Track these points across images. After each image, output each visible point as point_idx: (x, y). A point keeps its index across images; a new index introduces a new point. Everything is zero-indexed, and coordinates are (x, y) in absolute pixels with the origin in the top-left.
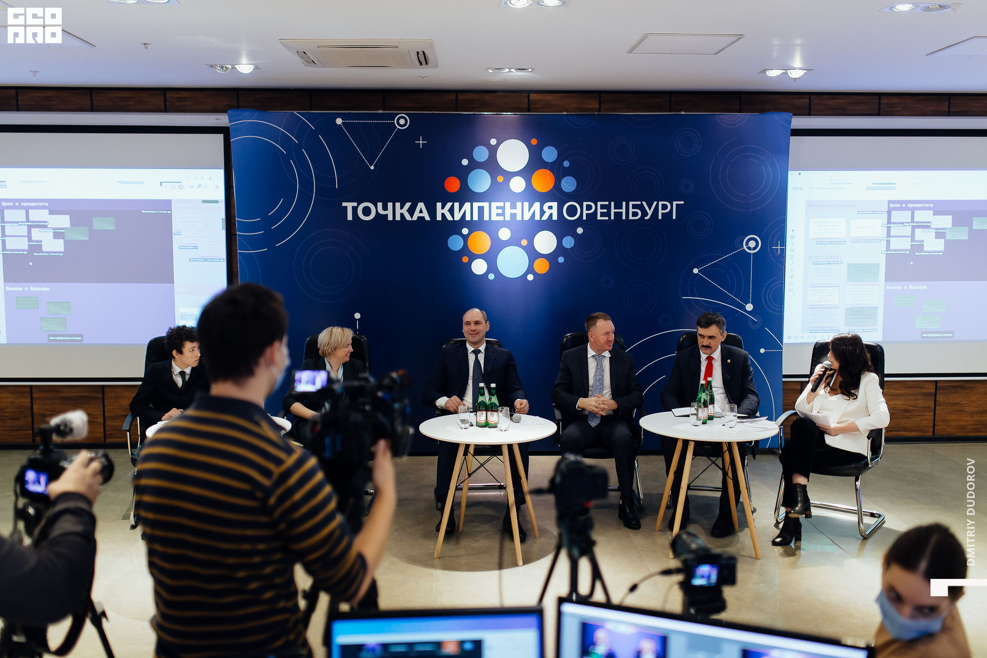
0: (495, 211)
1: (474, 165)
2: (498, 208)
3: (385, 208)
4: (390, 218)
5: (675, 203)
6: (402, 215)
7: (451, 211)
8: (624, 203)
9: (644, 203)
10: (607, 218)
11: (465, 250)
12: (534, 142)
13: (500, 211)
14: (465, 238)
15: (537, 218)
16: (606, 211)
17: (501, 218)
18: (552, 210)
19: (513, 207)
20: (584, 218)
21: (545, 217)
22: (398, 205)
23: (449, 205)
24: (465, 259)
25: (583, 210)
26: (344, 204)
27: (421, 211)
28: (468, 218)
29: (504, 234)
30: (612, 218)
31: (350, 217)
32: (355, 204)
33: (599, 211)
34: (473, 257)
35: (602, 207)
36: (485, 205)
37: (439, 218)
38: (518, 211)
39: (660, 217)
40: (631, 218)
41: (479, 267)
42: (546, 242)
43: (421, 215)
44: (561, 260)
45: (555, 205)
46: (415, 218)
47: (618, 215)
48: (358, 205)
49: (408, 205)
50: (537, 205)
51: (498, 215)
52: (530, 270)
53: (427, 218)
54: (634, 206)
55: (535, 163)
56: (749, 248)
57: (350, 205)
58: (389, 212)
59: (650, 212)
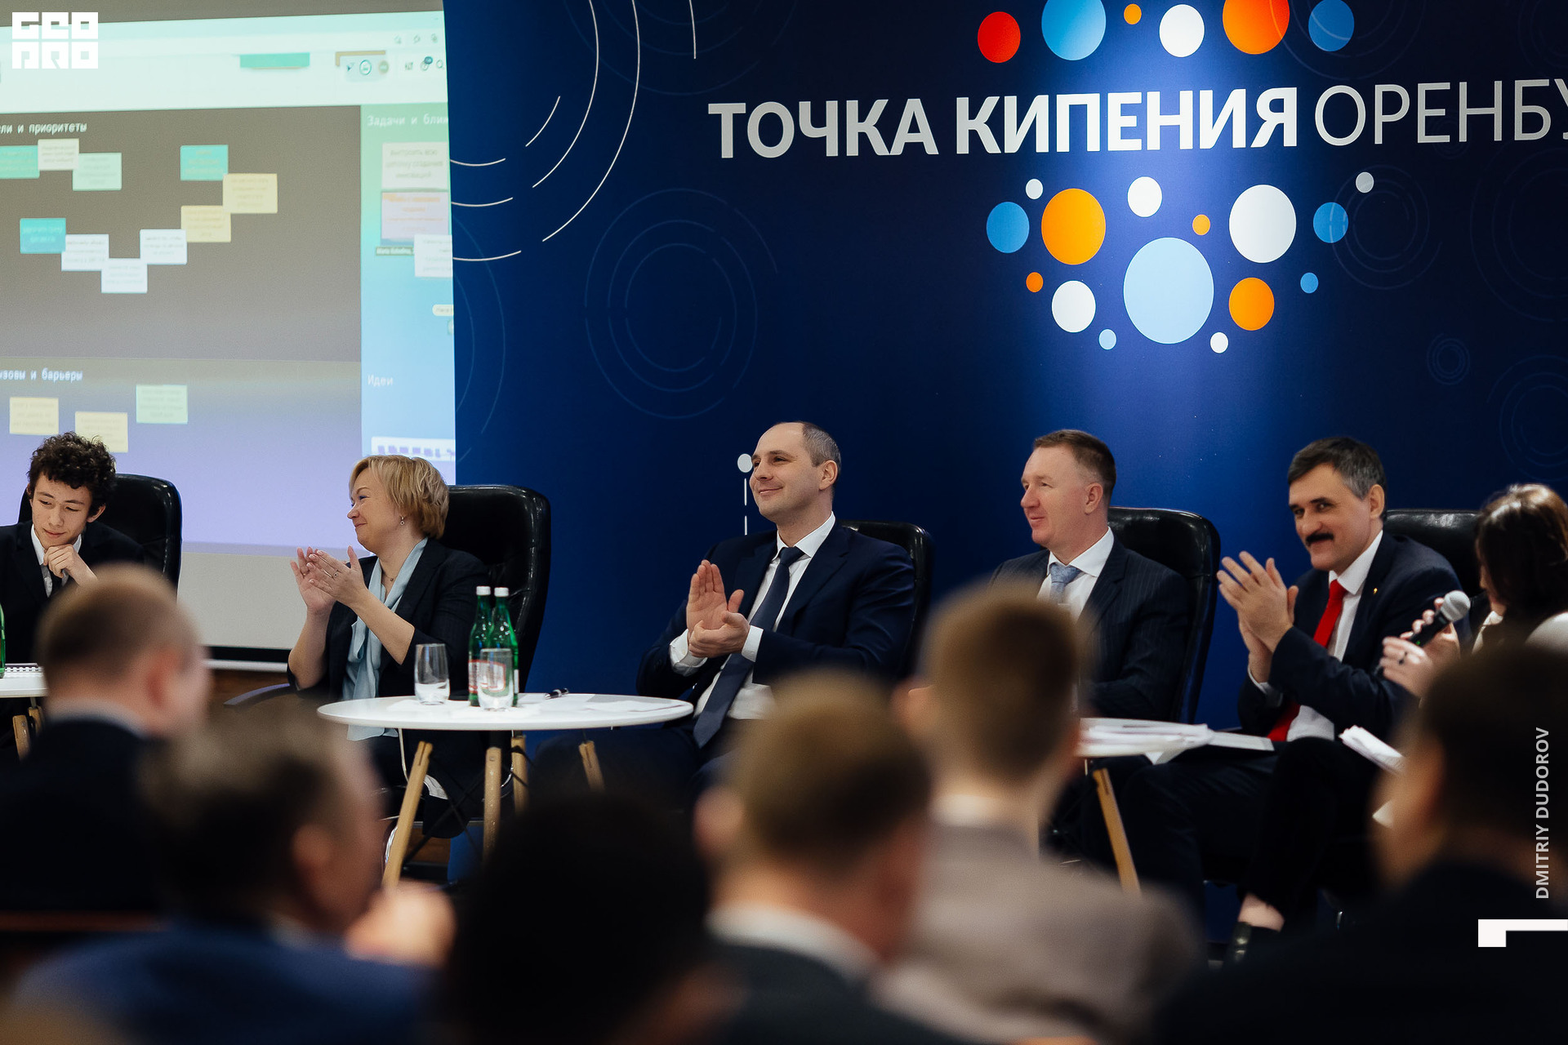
0: (1117, 121)
2: (1126, 110)
3: (819, 120)
4: (832, 150)
6: (863, 138)
7: (996, 123)
8: (1498, 85)
9: (1559, 83)
10: (1446, 139)
11: (1035, 253)
13: (1131, 121)
14: (1035, 210)
15: (1239, 141)
16: (1441, 112)
17: (1134, 145)
18: (1280, 113)
19: (1170, 106)
20: (1378, 139)
21: (1262, 139)
22: (852, 106)
23: (990, 103)
24: (1035, 282)
25: (1376, 113)
26: (713, 109)
27: (914, 128)
28: (1042, 146)
29: (1145, 197)
30: (1463, 137)
31: (727, 151)
32: (741, 108)
33: (1423, 113)
34: (1057, 274)
35: (1433, 100)
36: (1091, 101)
37: (963, 147)
38: (1183, 120)
40: (1519, 135)
41: (1073, 308)
42: (1264, 222)
43: (914, 138)
44: (1309, 283)
45: (1289, 95)
46: (897, 149)
47: (1481, 126)
48: (750, 110)
49: (879, 106)
50: (1237, 99)
51: (1126, 133)
52: (1219, 318)
53: (931, 149)
54: (1530, 96)
57: (726, 111)
58: (830, 132)
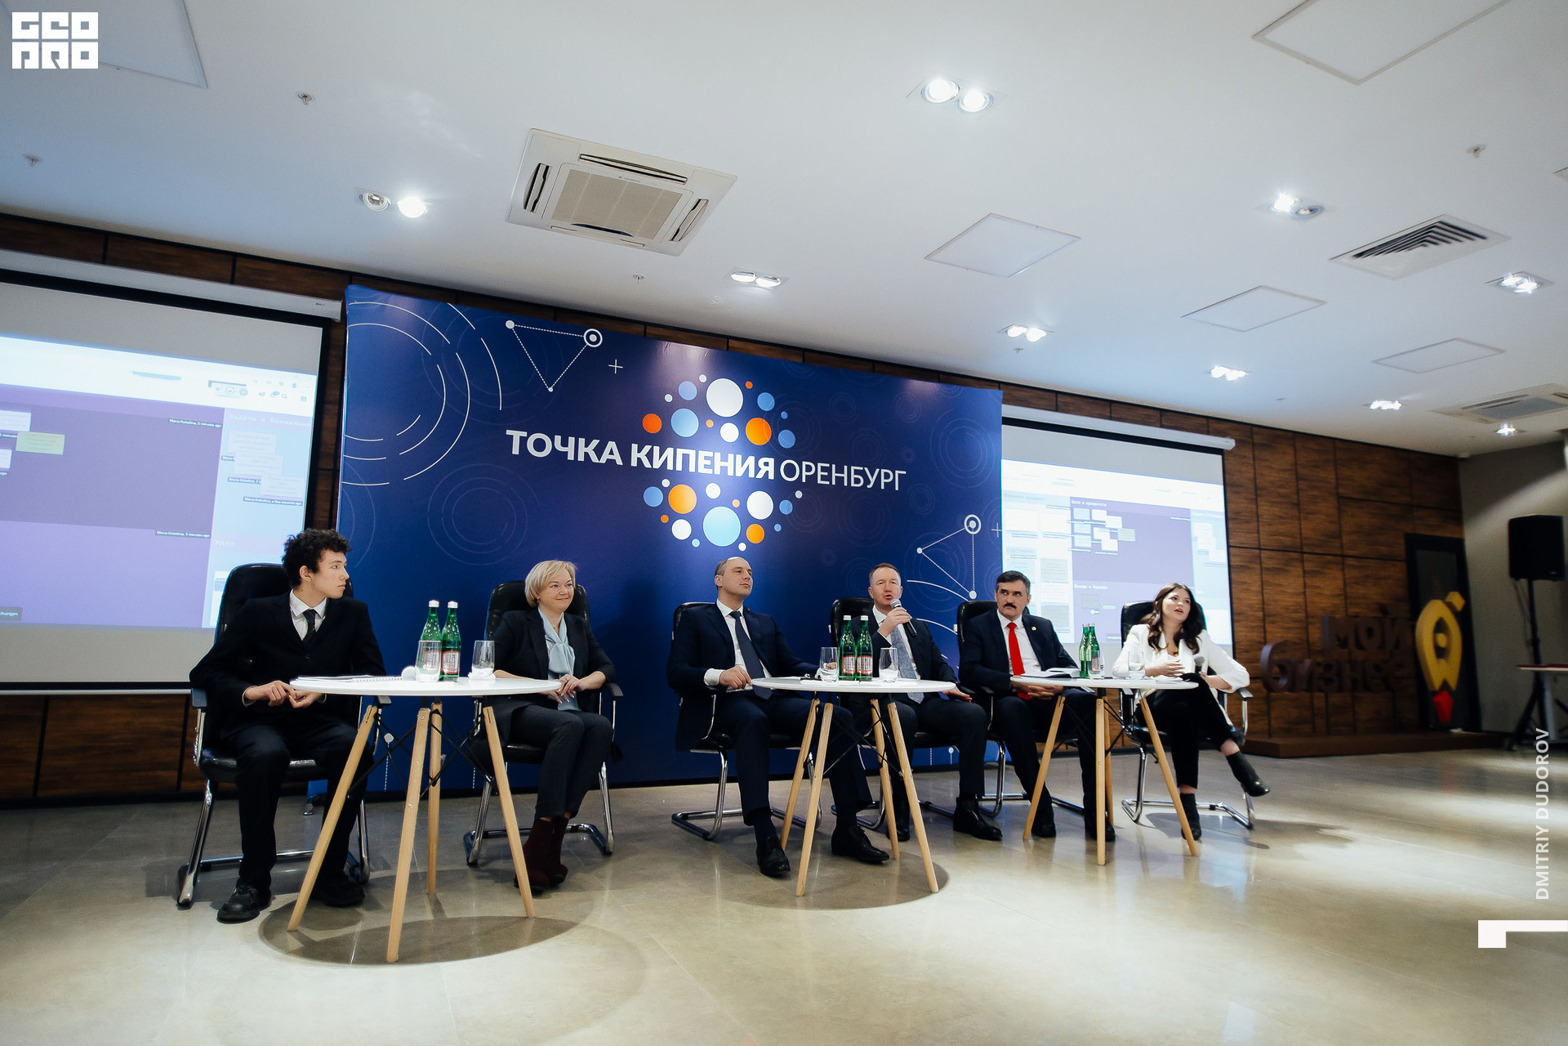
0: (702, 462)
1: (679, 403)
2: (706, 458)
3: (565, 443)
4: (571, 457)
5: (897, 472)
6: (586, 454)
7: (650, 456)
8: (846, 467)
9: (866, 469)
10: (828, 483)
11: (665, 507)
12: (749, 385)
13: (708, 462)
14: (666, 491)
15: (751, 474)
16: (826, 474)
17: (709, 471)
18: (767, 467)
19: (724, 459)
20: (804, 480)
21: (760, 475)
22: (582, 441)
23: (647, 448)
24: (665, 519)
25: (804, 470)
26: (509, 432)
27: (611, 453)
28: (670, 467)
29: (713, 491)
30: (834, 483)
31: (516, 451)
32: (525, 434)
33: (820, 473)
34: (675, 517)
35: (823, 469)
36: (692, 453)
37: (634, 463)
38: (729, 464)
39: (883, 488)
40: (853, 485)
41: (681, 530)
42: (761, 505)
43: (611, 457)
44: (778, 528)
45: (771, 461)
46: (603, 460)
47: (840, 480)
48: (529, 436)
49: (595, 443)
50: (751, 460)
51: (706, 466)
52: (742, 538)
53: (619, 462)
54: (856, 472)
55: (749, 411)
56: (970, 529)
57: (516, 435)
58: (570, 450)
59: (872, 480)
